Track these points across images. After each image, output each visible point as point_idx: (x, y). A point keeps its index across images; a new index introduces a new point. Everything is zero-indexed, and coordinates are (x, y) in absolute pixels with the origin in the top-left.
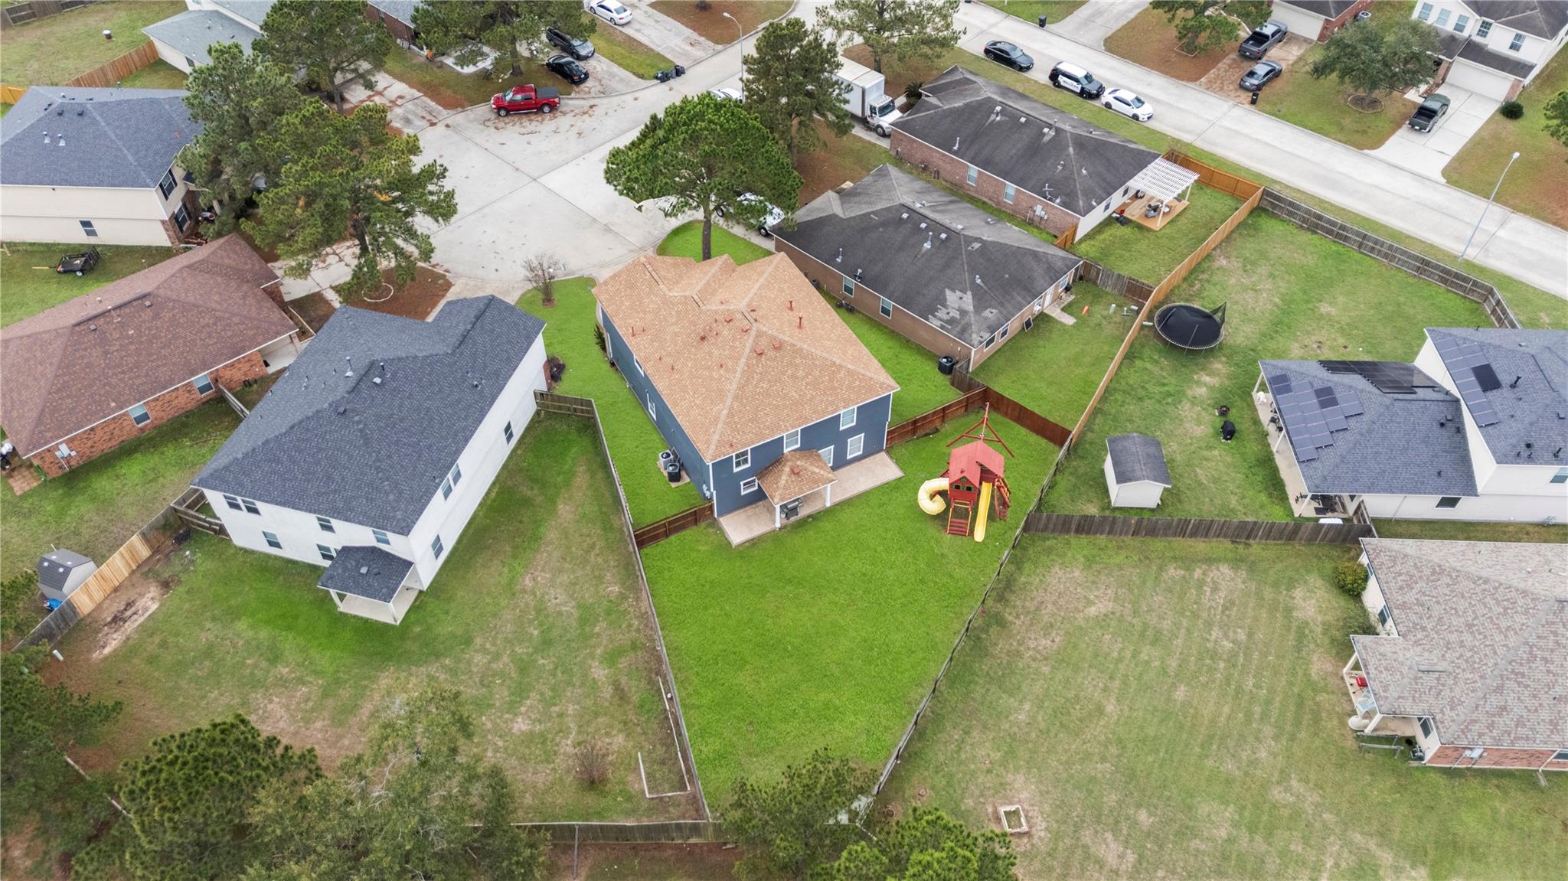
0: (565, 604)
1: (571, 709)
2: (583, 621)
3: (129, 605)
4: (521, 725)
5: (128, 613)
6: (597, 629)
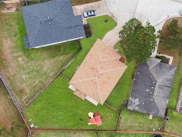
0: (45, 69)
1: (30, 82)
2: (44, 74)
3: (11, 8)
4: (24, 77)
5: (10, 9)
6: (43, 77)
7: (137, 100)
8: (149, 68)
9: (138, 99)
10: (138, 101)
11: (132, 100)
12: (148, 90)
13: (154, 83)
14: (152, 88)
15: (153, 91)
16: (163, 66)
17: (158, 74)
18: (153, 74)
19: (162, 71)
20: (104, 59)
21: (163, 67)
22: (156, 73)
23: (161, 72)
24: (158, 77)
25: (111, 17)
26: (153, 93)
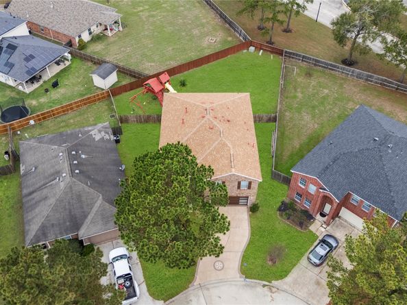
0: (305, 115)
1: (311, 90)
2: (300, 109)
6: (297, 105)
7: (97, 138)
8: (103, 199)
9: (96, 140)
10: (94, 136)
11: (107, 135)
12: (83, 156)
13: (77, 171)
14: (75, 162)
15: (71, 158)
16: (68, 224)
17: (75, 197)
18: (87, 188)
19: (65, 210)
20: (219, 144)
21: (65, 222)
22: (79, 197)
23: (67, 207)
24: (71, 187)
25: (270, 282)
26: (69, 153)
